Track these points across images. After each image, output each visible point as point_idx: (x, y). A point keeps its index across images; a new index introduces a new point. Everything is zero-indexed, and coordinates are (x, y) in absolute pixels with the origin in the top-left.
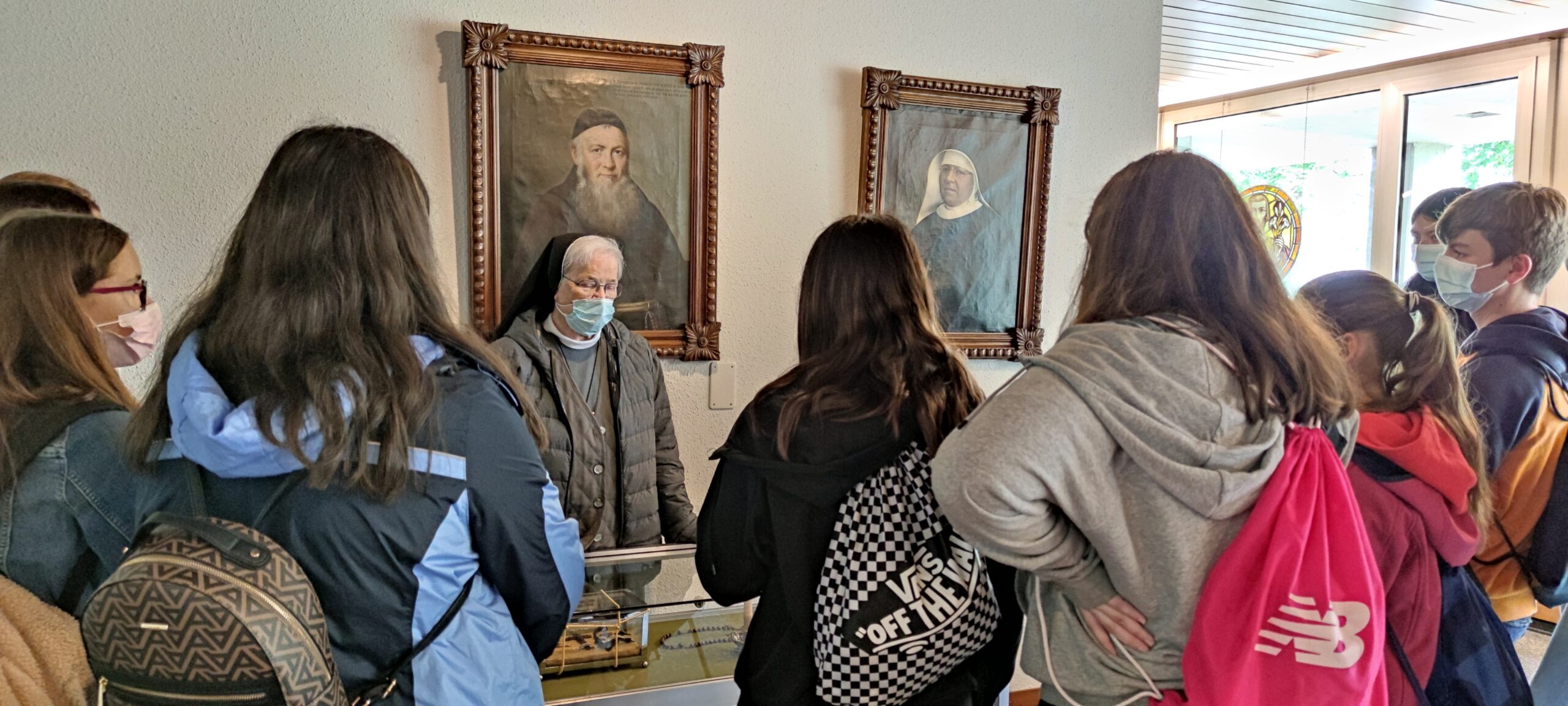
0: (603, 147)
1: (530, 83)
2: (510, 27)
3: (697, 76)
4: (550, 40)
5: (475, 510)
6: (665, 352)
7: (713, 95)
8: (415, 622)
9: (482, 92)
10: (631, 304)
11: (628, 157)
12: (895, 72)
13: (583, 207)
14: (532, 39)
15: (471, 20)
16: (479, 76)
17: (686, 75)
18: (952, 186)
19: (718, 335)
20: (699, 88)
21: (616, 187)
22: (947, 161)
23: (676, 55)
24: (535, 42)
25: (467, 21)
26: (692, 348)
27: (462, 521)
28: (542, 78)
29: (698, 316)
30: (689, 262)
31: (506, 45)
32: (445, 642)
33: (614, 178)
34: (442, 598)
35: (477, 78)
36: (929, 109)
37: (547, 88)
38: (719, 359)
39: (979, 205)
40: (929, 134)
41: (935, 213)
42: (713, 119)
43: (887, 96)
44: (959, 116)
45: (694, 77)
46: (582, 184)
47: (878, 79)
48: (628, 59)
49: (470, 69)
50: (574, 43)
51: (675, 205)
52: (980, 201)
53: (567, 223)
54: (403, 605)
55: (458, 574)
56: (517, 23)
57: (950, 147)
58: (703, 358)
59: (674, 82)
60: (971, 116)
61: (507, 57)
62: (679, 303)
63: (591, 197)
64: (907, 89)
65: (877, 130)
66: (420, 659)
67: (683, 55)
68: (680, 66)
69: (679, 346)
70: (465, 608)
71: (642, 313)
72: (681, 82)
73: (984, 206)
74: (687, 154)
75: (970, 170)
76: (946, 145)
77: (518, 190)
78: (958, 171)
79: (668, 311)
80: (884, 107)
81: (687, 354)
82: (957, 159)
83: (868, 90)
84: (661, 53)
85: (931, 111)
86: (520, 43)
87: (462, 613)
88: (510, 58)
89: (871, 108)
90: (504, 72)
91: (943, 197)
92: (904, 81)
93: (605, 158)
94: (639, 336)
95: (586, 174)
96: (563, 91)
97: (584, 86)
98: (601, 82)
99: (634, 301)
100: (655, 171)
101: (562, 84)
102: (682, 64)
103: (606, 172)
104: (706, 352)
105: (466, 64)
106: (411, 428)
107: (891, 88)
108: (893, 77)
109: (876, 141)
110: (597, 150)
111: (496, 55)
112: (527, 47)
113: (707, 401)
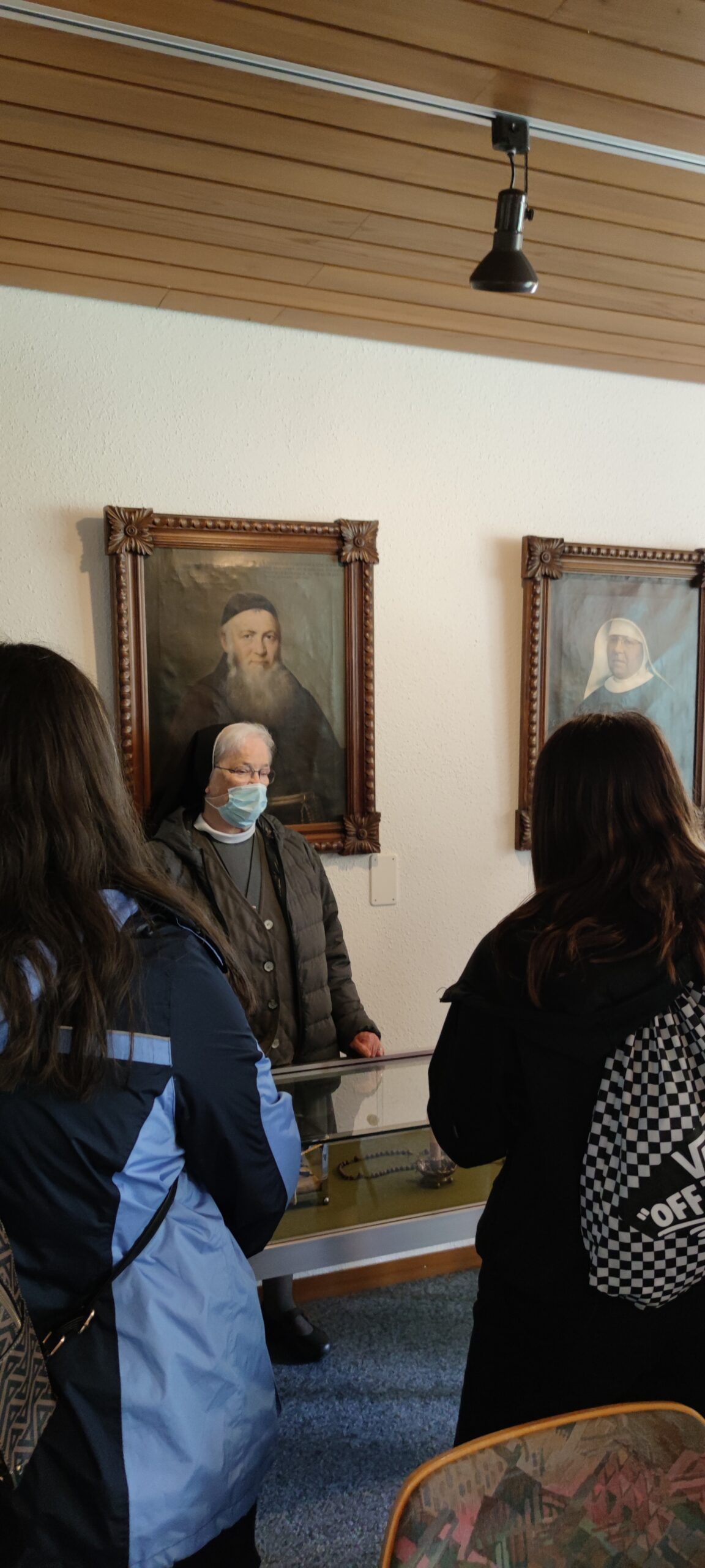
0: (253, 633)
1: (176, 569)
2: (155, 511)
3: (350, 554)
4: (196, 523)
5: (182, 1100)
6: (323, 846)
7: (367, 572)
8: (115, 1239)
9: (127, 580)
10: (287, 797)
11: (280, 641)
12: (557, 540)
13: (234, 696)
14: (176, 523)
15: (114, 505)
16: (123, 563)
17: (339, 553)
18: (621, 657)
19: (378, 825)
20: (352, 566)
21: (268, 675)
22: (614, 631)
23: (328, 532)
24: (181, 526)
25: (111, 508)
26: (352, 841)
27: (167, 1114)
28: (190, 563)
29: (356, 806)
30: (346, 750)
31: (151, 529)
32: (148, 1258)
33: (266, 664)
34: (145, 1208)
35: (122, 565)
36: (594, 577)
37: (194, 573)
38: (379, 851)
39: (650, 676)
40: (594, 603)
41: (603, 687)
42: (367, 597)
43: (549, 565)
44: (625, 583)
45: (346, 555)
46: (233, 672)
47: (539, 548)
48: (277, 539)
49: (114, 558)
50: (222, 524)
51: (330, 690)
52: (651, 672)
53: (217, 714)
54: (100, 1221)
55: (163, 1177)
56: (162, 506)
57: (617, 616)
58: (363, 851)
59: (325, 561)
60: (638, 582)
61: (153, 542)
62: (335, 793)
63: (241, 685)
64: (570, 557)
65: (539, 602)
66: (121, 1281)
67: (335, 532)
68: (331, 544)
69: (337, 839)
70: (171, 1214)
71: (298, 805)
72: (334, 560)
73: (655, 678)
74: (341, 634)
75: (639, 640)
76: (612, 614)
77: (167, 683)
78: (627, 641)
79: (325, 803)
80: (546, 576)
81: (346, 848)
82: (626, 628)
83: (529, 559)
84: (313, 531)
85: (595, 579)
86: (165, 527)
87: (167, 1223)
88: (155, 544)
89: (533, 578)
90: (149, 559)
91: (611, 669)
92: (566, 549)
93: (256, 645)
94: (294, 829)
95: (237, 662)
96: (212, 576)
97: (233, 570)
98: (250, 565)
99: (289, 793)
100: (308, 655)
101: (208, 569)
102: (334, 542)
103: (258, 659)
104: (367, 844)
105: (110, 552)
106: (109, 1006)
107: (553, 557)
108: (555, 545)
109: (539, 613)
110: (247, 636)
111: (141, 541)
112: (173, 531)
113: (368, 897)
